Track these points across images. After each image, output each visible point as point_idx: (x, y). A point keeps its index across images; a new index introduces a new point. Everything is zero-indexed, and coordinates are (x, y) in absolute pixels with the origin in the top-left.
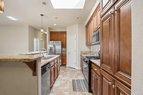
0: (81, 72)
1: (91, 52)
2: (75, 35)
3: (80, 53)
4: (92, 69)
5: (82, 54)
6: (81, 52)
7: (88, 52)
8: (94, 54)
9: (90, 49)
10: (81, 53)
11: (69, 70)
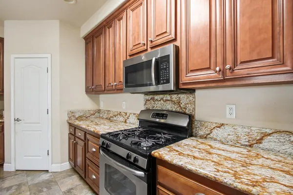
0: (75, 180)
1: (99, 111)
2: (49, 56)
3: (67, 118)
4: (158, 186)
5: (73, 118)
6: (71, 114)
7: (92, 112)
8: (115, 118)
9: (97, 102)
10: (70, 118)
11: (23, 188)
